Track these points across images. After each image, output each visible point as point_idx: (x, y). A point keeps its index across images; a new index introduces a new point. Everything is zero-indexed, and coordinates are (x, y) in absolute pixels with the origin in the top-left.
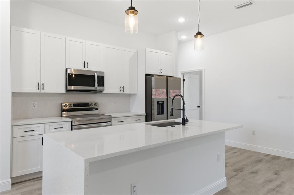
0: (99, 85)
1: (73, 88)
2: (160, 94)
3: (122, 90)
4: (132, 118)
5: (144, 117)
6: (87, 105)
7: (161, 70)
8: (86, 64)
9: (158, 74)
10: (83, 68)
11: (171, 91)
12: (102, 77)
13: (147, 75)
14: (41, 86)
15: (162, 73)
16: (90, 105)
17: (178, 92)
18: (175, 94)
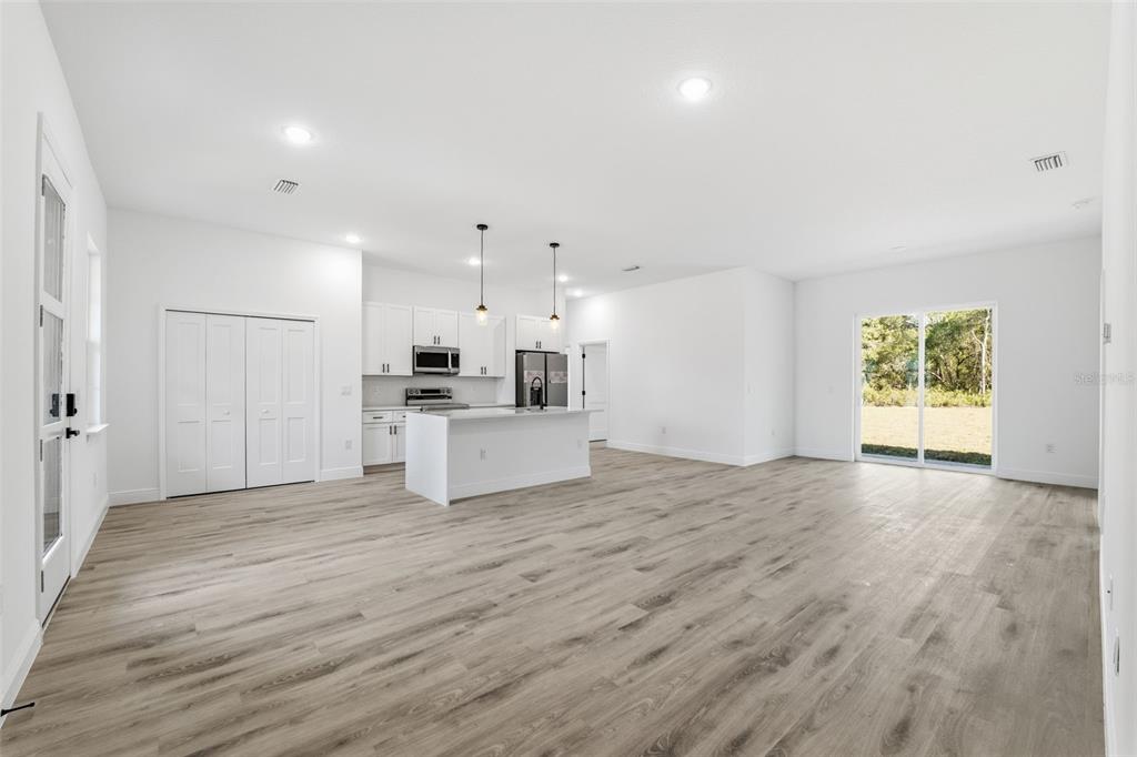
0: (453, 366)
1: (421, 369)
3: (484, 372)
6: (438, 391)
7: (539, 344)
8: (437, 339)
9: (535, 349)
10: (432, 345)
11: (551, 374)
12: (458, 355)
13: (518, 352)
14: (386, 367)
15: (540, 347)
16: (442, 391)
17: (563, 375)
18: (558, 378)
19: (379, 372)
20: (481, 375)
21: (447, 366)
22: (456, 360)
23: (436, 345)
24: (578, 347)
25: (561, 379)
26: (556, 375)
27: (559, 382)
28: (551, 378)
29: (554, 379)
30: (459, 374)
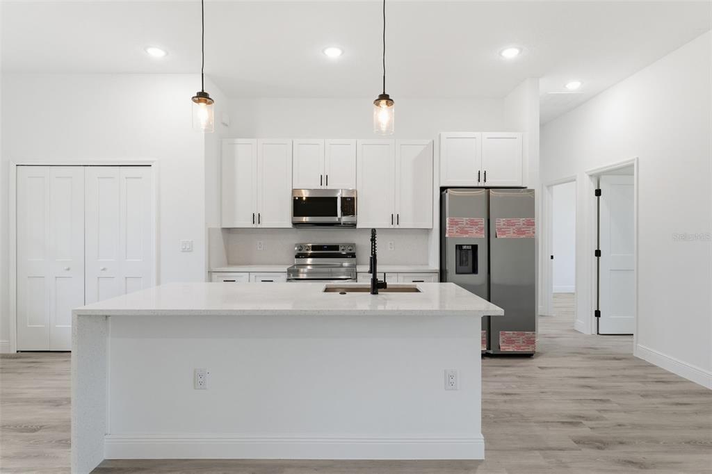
1: (305, 219)
2: (466, 229)
3: (395, 221)
4: (404, 277)
5: (437, 277)
6: (336, 247)
7: (482, 175)
8: (324, 179)
9: (476, 184)
10: (319, 187)
11: (498, 223)
12: (353, 199)
13: (443, 189)
14: (256, 218)
15: (485, 181)
16: (341, 248)
17: (524, 224)
18: (512, 229)
19: (249, 224)
20: (392, 227)
21: (336, 216)
22: (349, 205)
23: (324, 187)
24: (587, 177)
25: (520, 232)
26: (510, 224)
27: (515, 236)
28: (500, 230)
29: (504, 231)
30: (354, 225)
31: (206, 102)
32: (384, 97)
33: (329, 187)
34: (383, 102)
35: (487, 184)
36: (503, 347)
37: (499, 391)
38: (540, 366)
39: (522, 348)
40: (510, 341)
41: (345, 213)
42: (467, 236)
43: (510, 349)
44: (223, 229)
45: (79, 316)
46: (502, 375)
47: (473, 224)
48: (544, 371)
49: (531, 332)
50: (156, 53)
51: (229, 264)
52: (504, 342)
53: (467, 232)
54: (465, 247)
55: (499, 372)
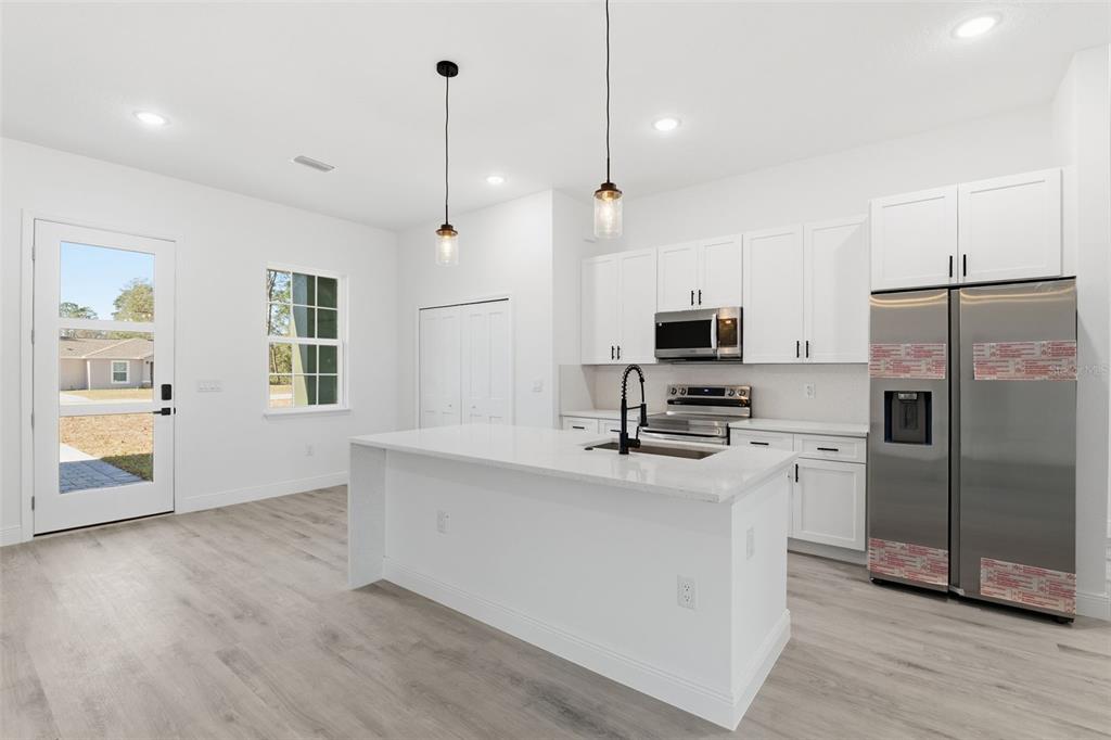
0: (722, 344)
2: (906, 364)
3: (802, 352)
4: (804, 441)
5: (862, 444)
6: (721, 391)
8: (696, 296)
9: (944, 281)
10: (690, 308)
11: (980, 351)
12: (734, 322)
14: (615, 352)
15: (965, 274)
16: (727, 393)
17: (1044, 353)
18: (1012, 364)
20: (798, 360)
21: (710, 346)
22: (731, 333)
23: (696, 307)
26: (1007, 354)
27: (1021, 377)
28: (982, 364)
29: (992, 367)
30: (738, 359)
31: (450, 234)
32: (608, 186)
33: (704, 306)
34: (606, 193)
35: (969, 279)
36: (986, 589)
37: (902, 657)
38: (1063, 643)
39: (1037, 599)
40: (1004, 580)
41: (722, 342)
42: (908, 376)
43: (1008, 596)
44: (584, 366)
45: (352, 444)
46: (948, 636)
47: (920, 354)
48: (1065, 655)
49: (1063, 575)
50: (495, 180)
51: (596, 407)
52: (990, 579)
53: (907, 370)
54: (902, 396)
55: (945, 629)
